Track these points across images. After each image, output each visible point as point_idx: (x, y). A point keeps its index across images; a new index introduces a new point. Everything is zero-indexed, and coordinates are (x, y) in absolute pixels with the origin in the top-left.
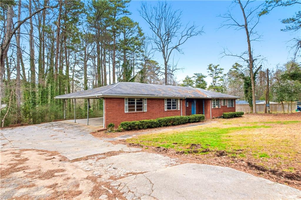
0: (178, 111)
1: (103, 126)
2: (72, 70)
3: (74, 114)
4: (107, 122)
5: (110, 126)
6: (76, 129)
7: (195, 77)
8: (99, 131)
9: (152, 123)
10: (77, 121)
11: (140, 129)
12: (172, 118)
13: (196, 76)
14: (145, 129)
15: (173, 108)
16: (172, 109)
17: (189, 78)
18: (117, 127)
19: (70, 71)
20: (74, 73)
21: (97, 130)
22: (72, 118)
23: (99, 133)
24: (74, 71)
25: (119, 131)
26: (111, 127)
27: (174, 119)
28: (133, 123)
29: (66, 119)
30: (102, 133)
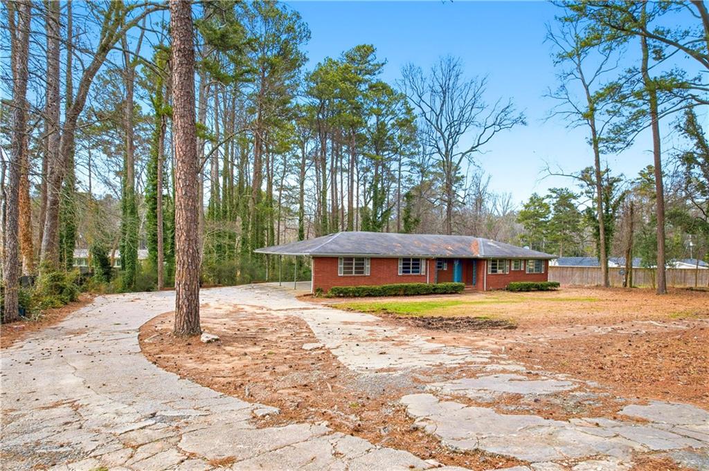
0: (421, 276)
1: (311, 291)
2: (279, 185)
3: (280, 275)
4: (315, 286)
5: (317, 290)
6: (280, 292)
7: (551, 197)
8: (305, 296)
9: (373, 291)
10: (283, 284)
11: (355, 296)
12: (403, 286)
13: (554, 195)
14: (362, 297)
15: (413, 272)
16: (411, 273)
17: (538, 200)
18: (327, 292)
19: (274, 187)
20: (282, 192)
21: (302, 294)
22: (277, 280)
23: (305, 298)
24: (282, 188)
25: (328, 297)
26: (319, 292)
27: (407, 286)
28: (347, 289)
29: (268, 281)
30: (308, 297)
